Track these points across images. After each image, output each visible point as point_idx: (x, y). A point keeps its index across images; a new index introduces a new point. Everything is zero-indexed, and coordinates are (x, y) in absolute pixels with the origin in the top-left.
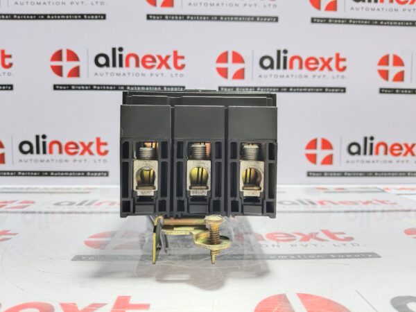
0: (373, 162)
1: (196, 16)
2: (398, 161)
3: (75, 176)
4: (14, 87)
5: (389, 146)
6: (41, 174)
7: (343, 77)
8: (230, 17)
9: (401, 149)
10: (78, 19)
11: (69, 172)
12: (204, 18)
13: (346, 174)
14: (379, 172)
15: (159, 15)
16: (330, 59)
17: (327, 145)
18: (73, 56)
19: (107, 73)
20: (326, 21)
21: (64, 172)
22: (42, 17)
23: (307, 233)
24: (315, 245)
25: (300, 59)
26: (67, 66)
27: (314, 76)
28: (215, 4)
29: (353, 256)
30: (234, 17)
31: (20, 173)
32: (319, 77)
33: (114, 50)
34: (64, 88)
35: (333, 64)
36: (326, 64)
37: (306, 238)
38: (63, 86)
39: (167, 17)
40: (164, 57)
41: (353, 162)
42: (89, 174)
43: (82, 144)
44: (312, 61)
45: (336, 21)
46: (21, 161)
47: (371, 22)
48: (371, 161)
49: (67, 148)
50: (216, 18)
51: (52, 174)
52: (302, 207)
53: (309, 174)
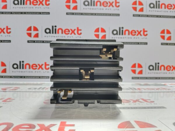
0: (159, 73)
1: (86, 13)
2: (169, 73)
3: (36, 78)
4: (11, 41)
5: (166, 66)
6: (21, 77)
7: (146, 38)
8: (100, 14)
9: (171, 68)
10: (38, 14)
11: (33, 77)
12: (90, 14)
13: (148, 78)
14: (161, 78)
15: (71, 13)
16: (141, 31)
17: (140, 66)
18: (36, 29)
19: (50, 36)
20: (139, 16)
21: (31, 77)
22: (24, 13)
23: (135, 99)
24: (139, 104)
25: (128, 31)
26: (33, 33)
27: (134, 38)
28: (94, 8)
29: (155, 108)
30: (102, 14)
31: (12, 77)
32: (136, 38)
33: (53, 27)
34: (32, 42)
35: (142, 33)
36: (139, 33)
37: (135, 101)
38: (31, 41)
39: (74, 14)
40: (73, 30)
41: (151, 73)
42: (41, 77)
43: (39, 65)
44: (133, 32)
45: (143, 16)
46: (13, 72)
47: (157, 16)
48: (158, 72)
49: (32, 67)
50: (94, 14)
51: (26, 77)
52: (131, 91)
53: (133, 78)
